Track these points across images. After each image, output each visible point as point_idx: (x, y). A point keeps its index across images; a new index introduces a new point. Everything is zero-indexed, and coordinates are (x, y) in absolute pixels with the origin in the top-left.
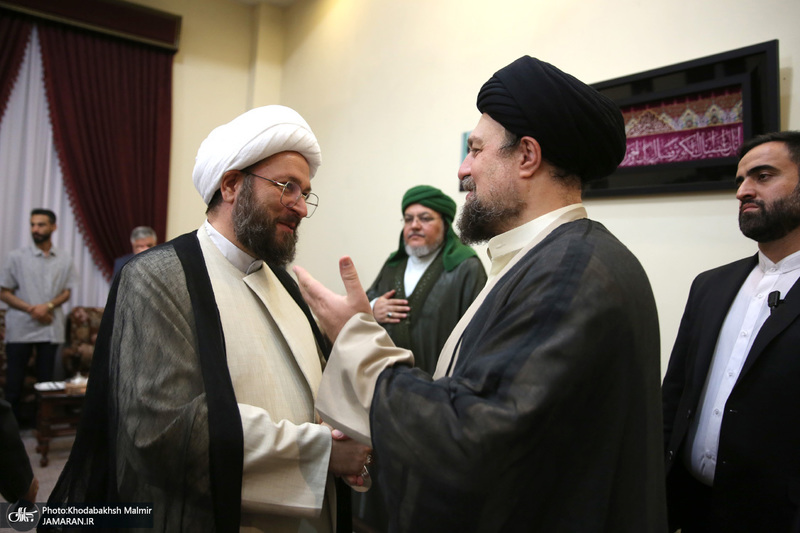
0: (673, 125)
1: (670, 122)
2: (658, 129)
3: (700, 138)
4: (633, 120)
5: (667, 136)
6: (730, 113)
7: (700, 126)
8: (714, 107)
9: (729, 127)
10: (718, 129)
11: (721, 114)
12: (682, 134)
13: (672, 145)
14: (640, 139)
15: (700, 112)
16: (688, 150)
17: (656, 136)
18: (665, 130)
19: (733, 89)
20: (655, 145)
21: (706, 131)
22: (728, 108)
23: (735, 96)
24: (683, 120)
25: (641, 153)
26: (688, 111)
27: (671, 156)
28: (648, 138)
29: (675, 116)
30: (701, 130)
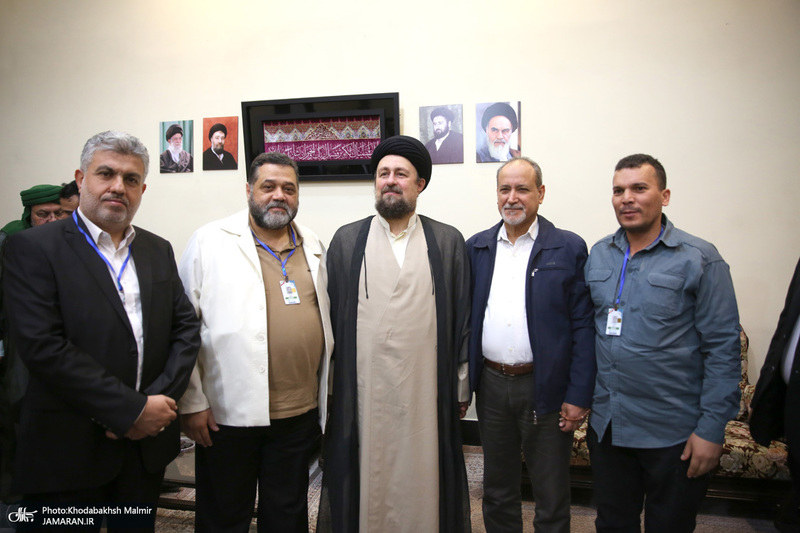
0: (342, 135)
1: (335, 132)
2: (328, 137)
3: (355, 146)
4: (311, 129)
5: (334, 142)
6: (374, 132)
7: (355, 138)
8: (363, 127)
9: (372, 140)
10: (366, 141)
11: (367, 132)
12: (344, 142)
13: (337, 149)
14: (316, 142)
15: (355, 129)
16: (348, 153)
17: (327, 141)
18: (333, 138)
19: (375, 117)
20: (326, 147)
21: (359, 141)
22: (371, 128)
23: (375, 121)
24: (344, 132)
25: (317, 151)
26: (348, 127)
27: (337, 156)
28: (322, 142)
29: (340, 129)
30: (355, 141)
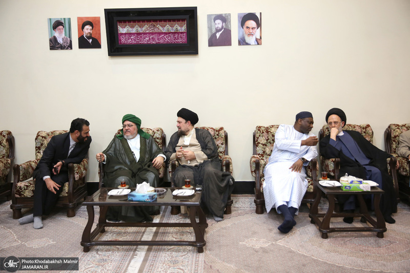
0: (165, 30)
1: (161, 28)
2: (156, 30)
3: (172, 36)
4: (146, 26)
5: (160, 33)
6: (183, 28)
7: (172, 31)
8: (177, 25)
9: (182, 33)
10: (178, 33)
11: (179, 28)
12: (165, 34)
13: (162, 37)
14: (149, 33)
15: (172, 26)
16: (168, 39)
17: (155, 33)
18: (159, 31)
19: (183, 20)
20: (155, 36)
21: (174, 33)
22: (181, 26)
23: (183, 22)
24: (166, 28)
25: (150, 39)
26: (168, 25)
27: (161, 41)
28: (152, 34)
29: (163, 26)
30: (172, 33)
